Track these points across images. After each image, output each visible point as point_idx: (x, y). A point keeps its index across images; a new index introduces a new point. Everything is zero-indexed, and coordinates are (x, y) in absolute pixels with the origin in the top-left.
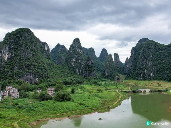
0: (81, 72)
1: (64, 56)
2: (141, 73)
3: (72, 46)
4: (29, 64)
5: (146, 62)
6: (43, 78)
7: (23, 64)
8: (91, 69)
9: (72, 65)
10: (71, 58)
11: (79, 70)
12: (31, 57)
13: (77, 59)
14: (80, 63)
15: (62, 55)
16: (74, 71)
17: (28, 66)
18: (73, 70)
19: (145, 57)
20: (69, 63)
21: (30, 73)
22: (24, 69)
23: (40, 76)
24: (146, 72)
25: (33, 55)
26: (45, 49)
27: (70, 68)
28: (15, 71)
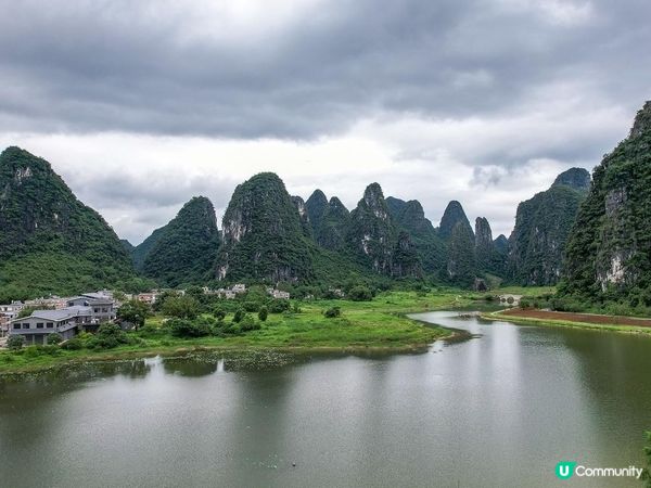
0: (387, 267)
1: (337, 227)
2: (533, 270)
3: (362, 203)
4: (281, 249)
5: (545, 242)
6: (306, 277)
7: (271, 249)
8: (408, 259)
9: (362, 251)
10: (360, 234)
11: (381, 263)
12: (283, 233)
13: (376, 236)
14: (381, 247)
15: (333, 224)
16: (369, 265)
17: (280, 252)
18: (364, 262)
19: (544, 230)
20: (357, 246)
21: (285, 266)
22: (273, 258)
23: (302, 274)
24: (545, 266)
25: (287, 229)
26: (298, 213)
27: (359, 257)
28: (256, 262)
